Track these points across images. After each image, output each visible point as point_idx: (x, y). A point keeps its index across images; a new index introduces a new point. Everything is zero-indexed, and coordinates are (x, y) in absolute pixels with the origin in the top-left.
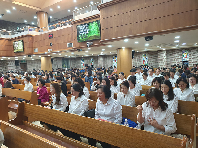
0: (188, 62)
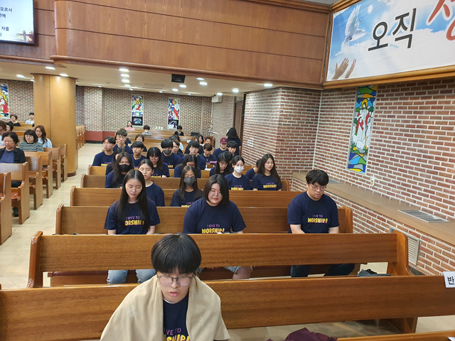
0: (142, 118)
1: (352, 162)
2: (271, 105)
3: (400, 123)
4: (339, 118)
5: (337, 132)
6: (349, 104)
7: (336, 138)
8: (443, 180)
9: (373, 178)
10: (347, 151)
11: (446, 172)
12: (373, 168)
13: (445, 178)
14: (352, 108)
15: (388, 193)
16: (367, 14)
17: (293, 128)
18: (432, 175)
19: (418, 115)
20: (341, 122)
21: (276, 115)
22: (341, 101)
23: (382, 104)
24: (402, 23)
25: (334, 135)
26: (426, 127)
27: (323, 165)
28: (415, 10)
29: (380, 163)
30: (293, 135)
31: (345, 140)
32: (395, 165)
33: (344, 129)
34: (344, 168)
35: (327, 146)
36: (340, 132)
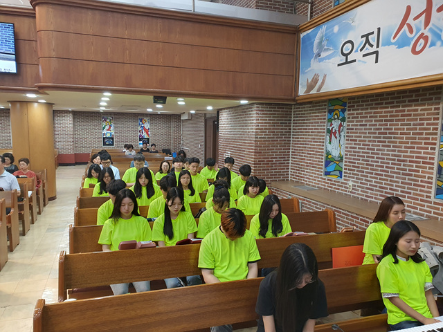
0: (113, 138)
1: (329, 169)
2: (246, 120)
3: (372, 131)
4: (312, 129)
5: (311, 142)
6: (321, 116)
7: (310, 148)
8: (418, 181)
9: (351, 183)
10: (322, 159)
11: (420, 174)
12: (350, 174)
13: (420, 179)
14: (325, 119)
15: (366, 196)
16: (334, 33)
17: (269, 141)
18: (407, 177)
19: (389, 123)
20: (315, 132)
21: (252, 129)
22: (313, 113)
23: (353, 114)
24: (367, 41)
25: (308, 145)
26: (397, 133)
27: (299, 173)
28: (379, 29)
29: (356, 169)
30: (269, 147)
31: (319, 149)
32: (371, 169)
33: (317, 139)
34: (321, 175)
35: (302, 156)
36: (314, 142)
